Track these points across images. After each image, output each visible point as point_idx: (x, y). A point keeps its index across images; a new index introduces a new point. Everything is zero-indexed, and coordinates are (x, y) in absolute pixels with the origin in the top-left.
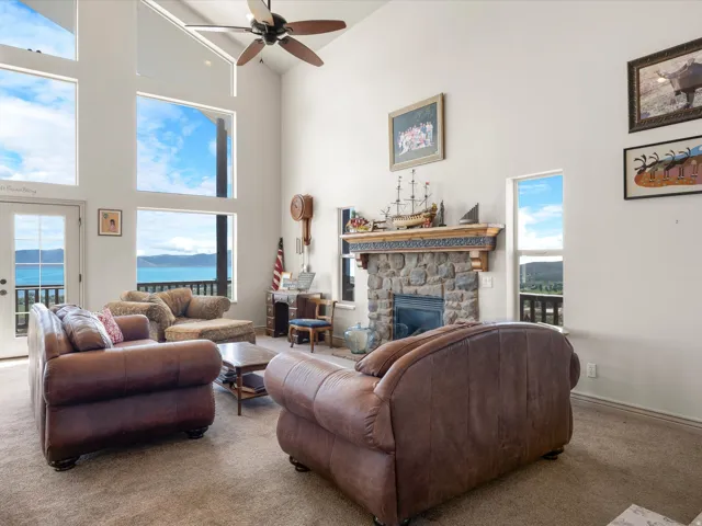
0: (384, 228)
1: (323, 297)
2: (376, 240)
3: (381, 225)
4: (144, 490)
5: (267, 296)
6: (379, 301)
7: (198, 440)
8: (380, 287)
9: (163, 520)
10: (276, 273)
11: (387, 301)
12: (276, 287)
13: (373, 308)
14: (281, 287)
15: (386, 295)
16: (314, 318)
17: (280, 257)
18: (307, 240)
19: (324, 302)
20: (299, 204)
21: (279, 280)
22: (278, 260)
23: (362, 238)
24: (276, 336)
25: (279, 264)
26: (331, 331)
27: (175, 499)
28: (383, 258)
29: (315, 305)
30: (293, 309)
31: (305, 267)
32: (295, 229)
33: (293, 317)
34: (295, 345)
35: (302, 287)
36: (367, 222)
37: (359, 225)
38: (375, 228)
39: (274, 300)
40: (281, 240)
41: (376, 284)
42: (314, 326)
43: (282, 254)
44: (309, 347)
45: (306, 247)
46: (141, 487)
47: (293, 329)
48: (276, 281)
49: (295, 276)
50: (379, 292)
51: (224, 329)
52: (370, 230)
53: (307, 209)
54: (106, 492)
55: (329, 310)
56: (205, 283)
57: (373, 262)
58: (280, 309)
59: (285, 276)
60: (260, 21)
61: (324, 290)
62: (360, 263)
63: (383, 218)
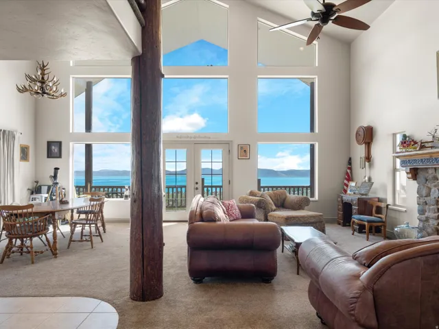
0: (432, 147)
1: (380, 200)
2: (424, 157)
3: (430, 145)
4: (228, 305)
5: (338, 197)
6: (427, 207)
7: (267, 285)
8: (428, 195)
9: (229, 327)
10: (346, 181)
11: (435, 207)
12: (346, 191)
13: (422, 212)
14: (349, 192)
15: (434, 202)
16: (372, 216)
17: (349, 171)
18: (368, 158)
19: (379, 204)
20: (362, 133)
21: (347, 186)
22: (347, 173)
23: (411, 155)
24: (344, 225)
25: (348, 176)
26: (385, 227)
27: (241, 316)
28: (430, 171)
29: (372, 206)
30: (355, 208)
31: (367, 178)
32: (359, 151)
33: (355, 214)
34: (355, 233)
35: (363, 192)
36: (416, 143)
37: (408, 145)
38: (422, 147)
39: (342, 201)
40: (350, 159)
41: (424, 192)
42: (368, 222)
43: (350, 169)
44: (365, 236)
45: (367, 164)
46: (226, 303)
47: (354, 222)
48: (345, 187)
49: (359, 185)
50: (427, 199)
51: (303, 217)
52: (418, 149)
53: (368, 136)
54: (210, 301)
55: (384, 211)
56: (303, 187)
57: (421, 175)
58: (347, 207)
59: (353, 184)
60: (316, 12)
61: (381, 195)
62: (410, 176)
63: (430, 139)
